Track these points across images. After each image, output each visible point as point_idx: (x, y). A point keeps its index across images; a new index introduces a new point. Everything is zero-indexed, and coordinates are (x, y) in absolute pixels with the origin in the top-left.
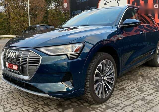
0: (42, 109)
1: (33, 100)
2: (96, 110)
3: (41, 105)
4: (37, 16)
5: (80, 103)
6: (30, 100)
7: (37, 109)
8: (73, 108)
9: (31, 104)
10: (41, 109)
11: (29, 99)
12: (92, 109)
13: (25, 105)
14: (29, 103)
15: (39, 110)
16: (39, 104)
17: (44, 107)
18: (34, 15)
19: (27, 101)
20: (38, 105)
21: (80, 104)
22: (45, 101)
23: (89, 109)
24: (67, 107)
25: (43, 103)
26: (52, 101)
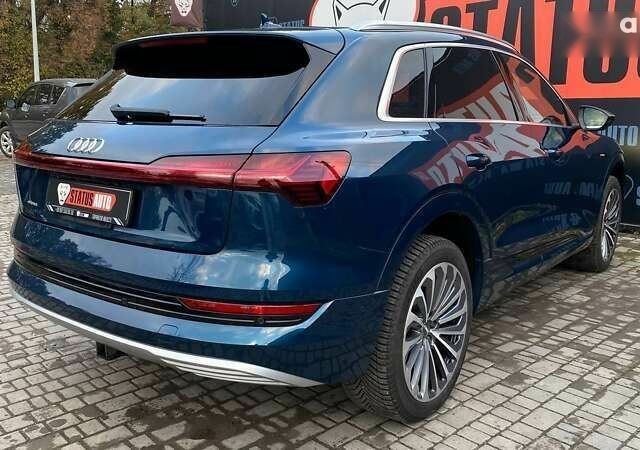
0: (75, 426)
1: (46, 396)
2: (262, 426)
3: (72, 412)
4: (73, 33)
5: (213, 403)
6: (32, 397)
7: (58, 428)
8: (184, 422)
9: (35, 409)
10: (73, 429)
11: (28, 393)
12: (248, 423)
13: (13, 416)
14: (27, 407)
15: (66, 432)
16: (64, 409)
17: (82, 421)
18: (56, 26)
19: (21, 399)
20: (61, 412)
21: (213, 407)
22: (87, 399)
23: (240, 422)
24: (163, 418)
25: (81, 405)
26: (114, 397)
